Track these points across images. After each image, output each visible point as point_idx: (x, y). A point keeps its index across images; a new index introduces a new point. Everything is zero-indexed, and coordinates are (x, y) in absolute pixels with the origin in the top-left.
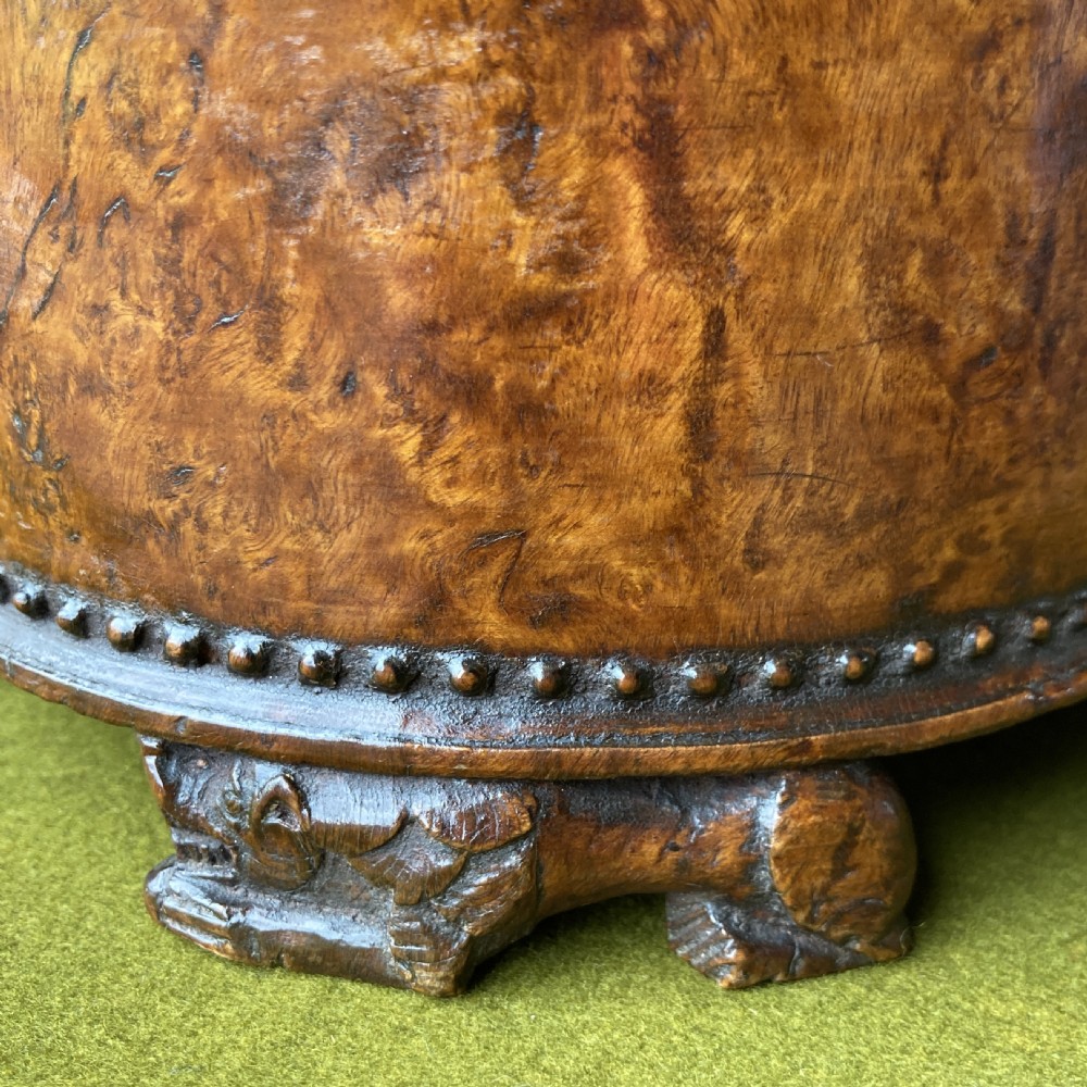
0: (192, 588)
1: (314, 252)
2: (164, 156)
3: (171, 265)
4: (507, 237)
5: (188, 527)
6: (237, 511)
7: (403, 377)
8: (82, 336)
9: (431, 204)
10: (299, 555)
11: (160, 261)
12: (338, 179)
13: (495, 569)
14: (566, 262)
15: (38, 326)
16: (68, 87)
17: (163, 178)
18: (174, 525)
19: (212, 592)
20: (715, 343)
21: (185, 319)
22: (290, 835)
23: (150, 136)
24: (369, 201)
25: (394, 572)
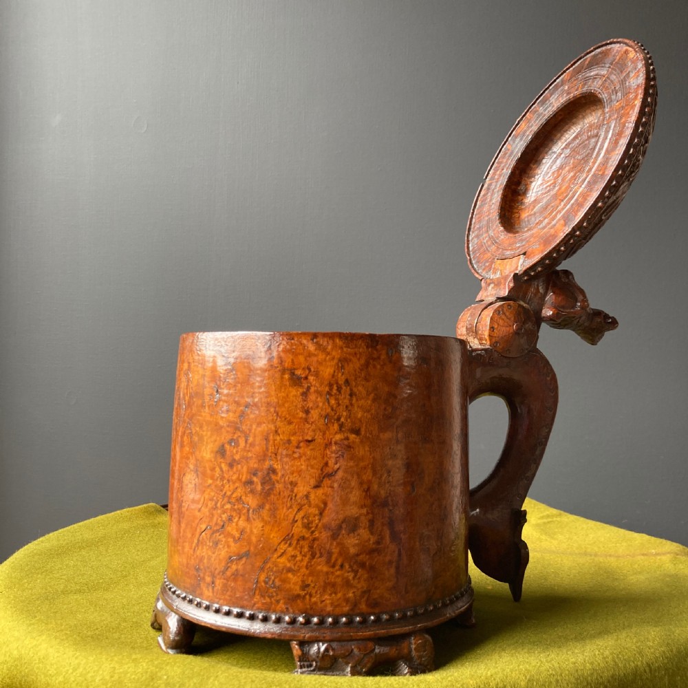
0: (307, 609)
1: (338, 544)
2: (313, 529)
3: (311, 547)
4: (369, 540)
5: (307, 597)
6: (319, 592)
7: (352, 564)
8: (289, 561)
9: (358, 535)
10: (330, 599)
11: (309, 546)
12: (344, 532)
13: (365, 598)
14: (378, 543)
15: (279, 560)
16: (295, 517)
17: (313, 532)
18: (304, 597)
19: (311, 608)
20: (400, 555)
21: (313, 556)
22: (330, 655)
23: (310, 525)
24: (348, 535)
25: (347, 600)
